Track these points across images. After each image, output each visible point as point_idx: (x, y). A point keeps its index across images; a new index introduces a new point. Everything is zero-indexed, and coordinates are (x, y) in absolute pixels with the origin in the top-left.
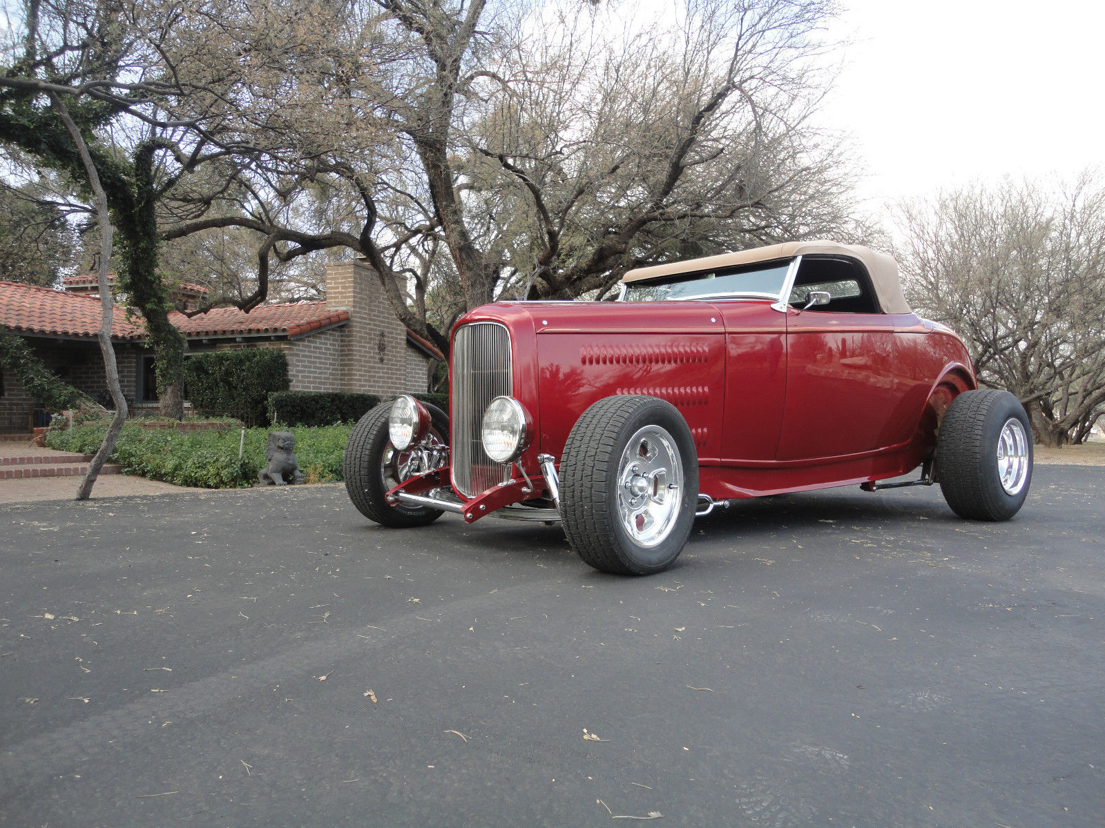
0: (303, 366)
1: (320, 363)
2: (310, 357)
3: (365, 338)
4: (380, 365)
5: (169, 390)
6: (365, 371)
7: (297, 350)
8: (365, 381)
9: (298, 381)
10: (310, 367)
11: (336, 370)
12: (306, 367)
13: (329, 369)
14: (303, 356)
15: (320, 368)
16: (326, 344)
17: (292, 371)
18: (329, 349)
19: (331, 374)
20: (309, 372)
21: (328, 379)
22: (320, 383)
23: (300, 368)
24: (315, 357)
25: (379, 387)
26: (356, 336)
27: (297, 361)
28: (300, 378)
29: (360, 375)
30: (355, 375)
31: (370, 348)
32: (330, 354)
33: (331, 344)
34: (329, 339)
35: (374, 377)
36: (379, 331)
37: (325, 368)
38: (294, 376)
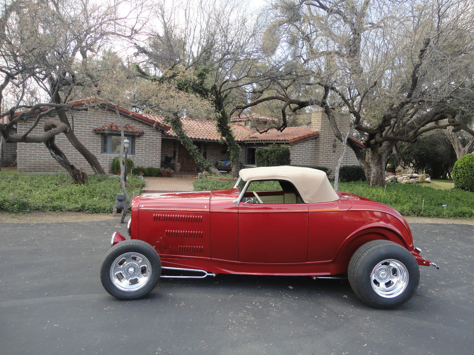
0: (297, 154)
1: (305, 153)
2: (300, 151)
3: (326, 142)
4: (333, 154)
5: (234, 166)
6: (325, 156)
7: (294, 148)
8: (325, 160)
9: (294, 161)
10: (300, 155)
11: (313, 156)
12: (298, 155)
13: (309, 155)
14: (297, 150)
15: (305, 155)
16: (308, 145)
17: (292, 156)
18: (310, 147)
19: (310, 157)
20: (300, 157)
21: (309, 159)
22: (304, 161)
23: (296, 155)
24: (302, 151)
25: (332, 163)
26: (321, 142)
27: (294, 152)
28: (295, 159)
29: (323, 158)
30: (320, 158)
31: (328, 146)
32: (310, 149)
33: (310, 145)
34: (310, 143)
35: (330, 158)
36: (333, 139)
37: (307, 155)
38: (293, 158)
